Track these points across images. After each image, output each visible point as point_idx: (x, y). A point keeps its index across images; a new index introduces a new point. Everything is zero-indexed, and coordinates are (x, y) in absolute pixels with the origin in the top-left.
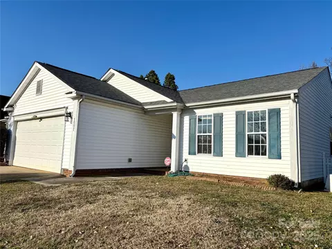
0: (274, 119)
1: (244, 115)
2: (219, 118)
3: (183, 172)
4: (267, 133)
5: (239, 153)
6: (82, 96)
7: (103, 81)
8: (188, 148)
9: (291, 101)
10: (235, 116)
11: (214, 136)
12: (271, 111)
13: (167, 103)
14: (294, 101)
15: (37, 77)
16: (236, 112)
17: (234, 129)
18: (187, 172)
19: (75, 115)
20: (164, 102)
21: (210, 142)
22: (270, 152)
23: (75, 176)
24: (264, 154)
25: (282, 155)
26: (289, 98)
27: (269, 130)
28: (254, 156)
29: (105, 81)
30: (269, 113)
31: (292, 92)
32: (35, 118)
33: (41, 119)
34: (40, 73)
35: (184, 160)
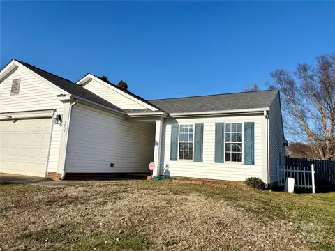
0: (249, 131)
1: (223, 126)
2: (200, 128)
3: (164, 176)
4: (243, 142)
5: (218, 159)
6: (75, 99)
7: (79, 85)
8: (169, 155)
9: (263, 117)
10: (214, 127)
11: (195, 144)
12: (246, 124)
13: (151, 111)
14: (266, 117)
15: (13, 75)
16: (216, 123)
17: (214, 138)
18: (168, 176)
19: (66, 118)
20: (148, 110)
21: (191, 149)
22: (245, 159)
23: (64, 179)
24: (240, 160)
25: (255, 161)
26: (263, 114)
27: (245, 140)
28: (231, 162)
29: (81, 86)
30: (245, 126)
31: (265, 110)
32: (9, 119)
33: (16, 120)
34: (16, 72)
35: (165, 166)
